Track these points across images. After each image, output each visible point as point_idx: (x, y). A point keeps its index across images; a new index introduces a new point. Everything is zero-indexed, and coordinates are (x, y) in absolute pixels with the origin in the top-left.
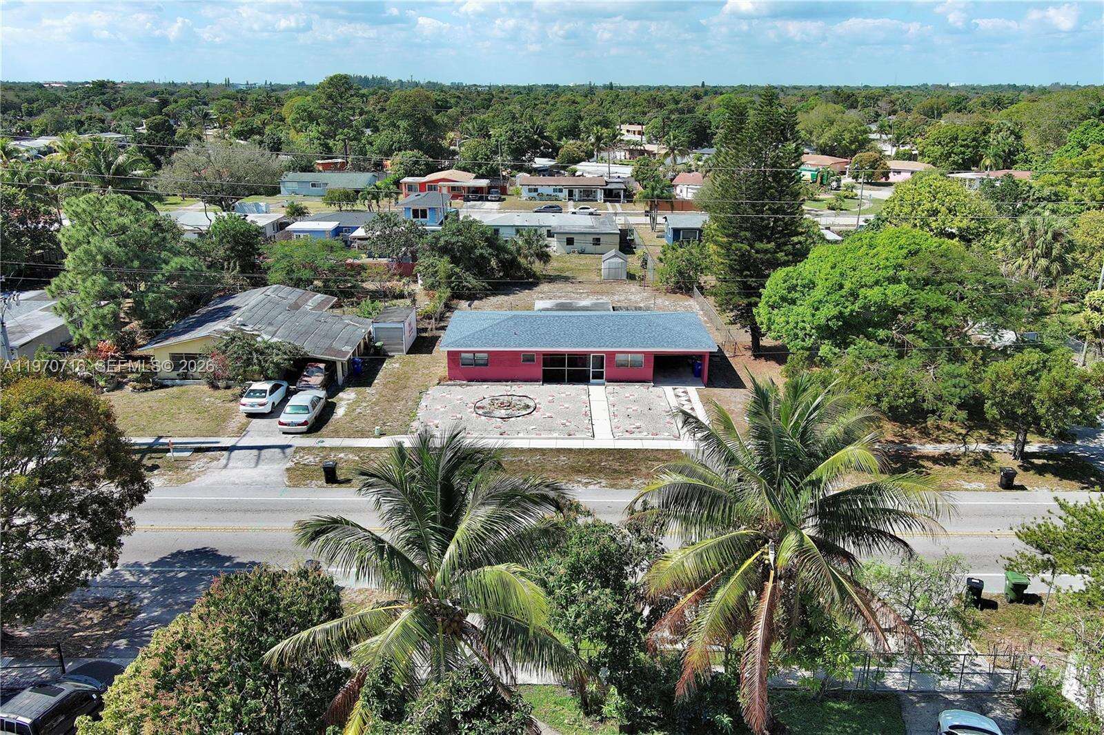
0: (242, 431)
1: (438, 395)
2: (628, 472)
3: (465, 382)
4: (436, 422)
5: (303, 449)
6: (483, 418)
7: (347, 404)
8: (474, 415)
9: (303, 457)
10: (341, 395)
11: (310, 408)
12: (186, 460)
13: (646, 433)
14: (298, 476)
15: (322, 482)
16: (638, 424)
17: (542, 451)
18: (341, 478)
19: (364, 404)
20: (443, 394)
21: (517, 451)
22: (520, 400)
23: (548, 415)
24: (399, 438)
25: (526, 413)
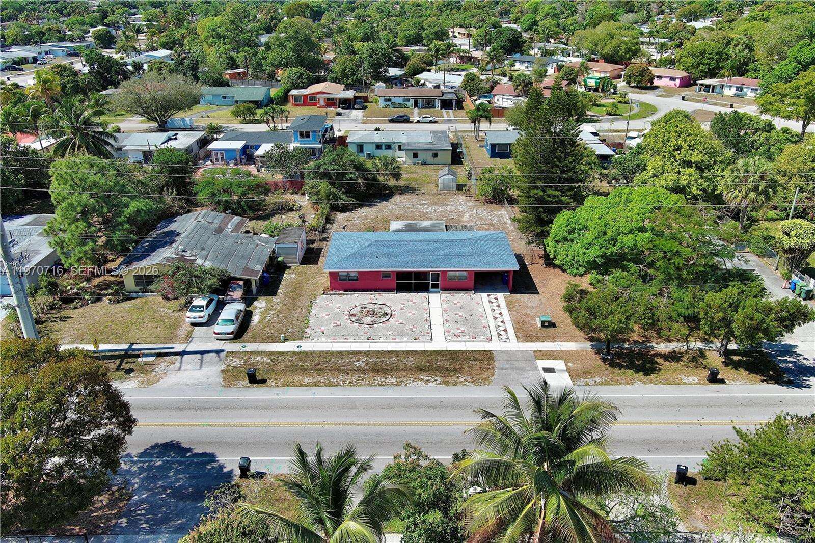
0: (189, 338)
1: (323, 304)
2: (455, 370)
3: (342, 292)
4: (323, 328)
5: (232, 353)
6: (355, 324)
7: (260, 312)
8: (349, 321)
9: (232, 360)
10: (255, 303)
11: (235, 320)
12: (151, 364)
13: (468, 337)
14: (230, 376)
15: (246, 382)
16: (462, 329)
17: (396, 353)
18: (259, 378)
19: (272, 312)
20: (327, 303)
21: (379, 353)
22: (380, 308)
23: (401, 321)
24: (297, 343)
25: (385, 319)
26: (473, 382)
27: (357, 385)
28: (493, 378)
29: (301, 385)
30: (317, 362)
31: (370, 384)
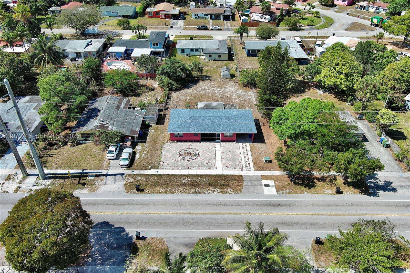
0: (108, 167)
3: (176, 142)
4: (168, 162)
5: (128, 175)
6: (182, 160)
7: (140, 152)
8: (179, 158)
9: (128, 178)
10: (137, 147)
11: (128, 159)
12: (93, 180)
13: (232, 168)
14: (128, 186)
15: (135, 191)
16: (230, 163)
18: (141, 189)
19: (145, 152)
20: (169, 147)
21: (193, 176)
22: (193, 151)
23: (203, 159)
24: (157, 170)
25: (195, 158)
26: (233, 192)
27: (183, 193)
28: (242, 190)
29: (159, 193)
30: (165, 180)
31: (189, 193)
